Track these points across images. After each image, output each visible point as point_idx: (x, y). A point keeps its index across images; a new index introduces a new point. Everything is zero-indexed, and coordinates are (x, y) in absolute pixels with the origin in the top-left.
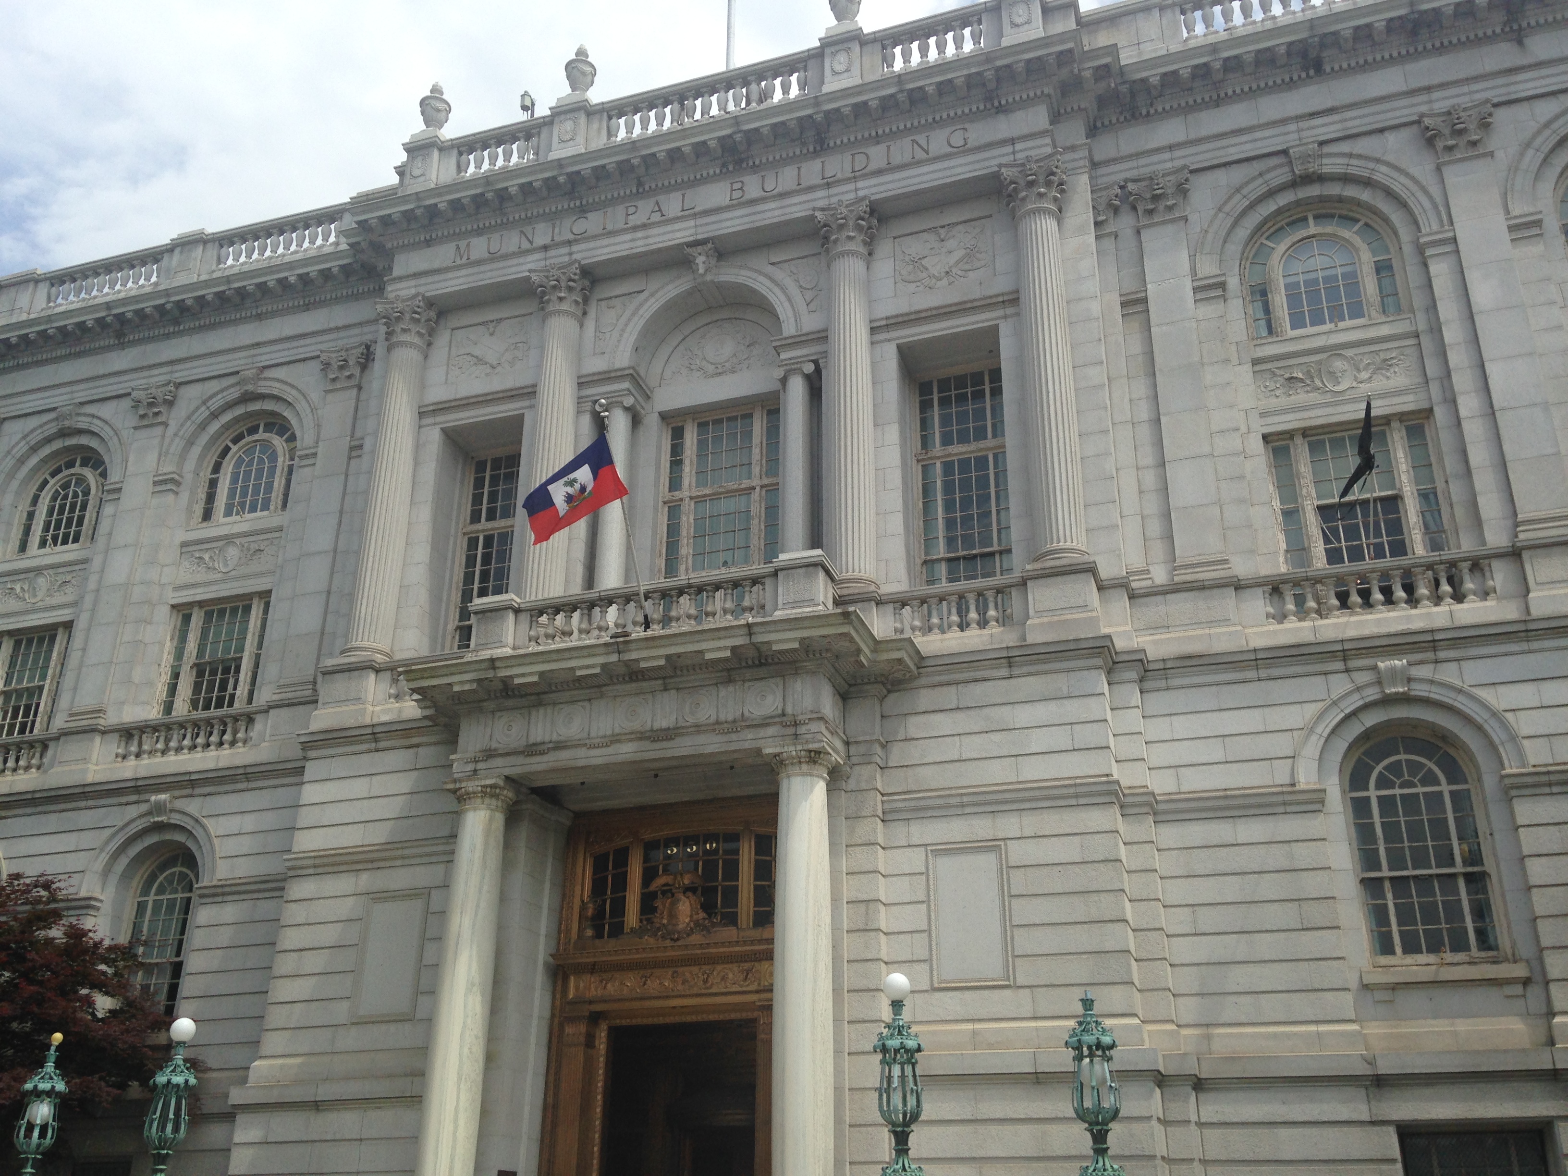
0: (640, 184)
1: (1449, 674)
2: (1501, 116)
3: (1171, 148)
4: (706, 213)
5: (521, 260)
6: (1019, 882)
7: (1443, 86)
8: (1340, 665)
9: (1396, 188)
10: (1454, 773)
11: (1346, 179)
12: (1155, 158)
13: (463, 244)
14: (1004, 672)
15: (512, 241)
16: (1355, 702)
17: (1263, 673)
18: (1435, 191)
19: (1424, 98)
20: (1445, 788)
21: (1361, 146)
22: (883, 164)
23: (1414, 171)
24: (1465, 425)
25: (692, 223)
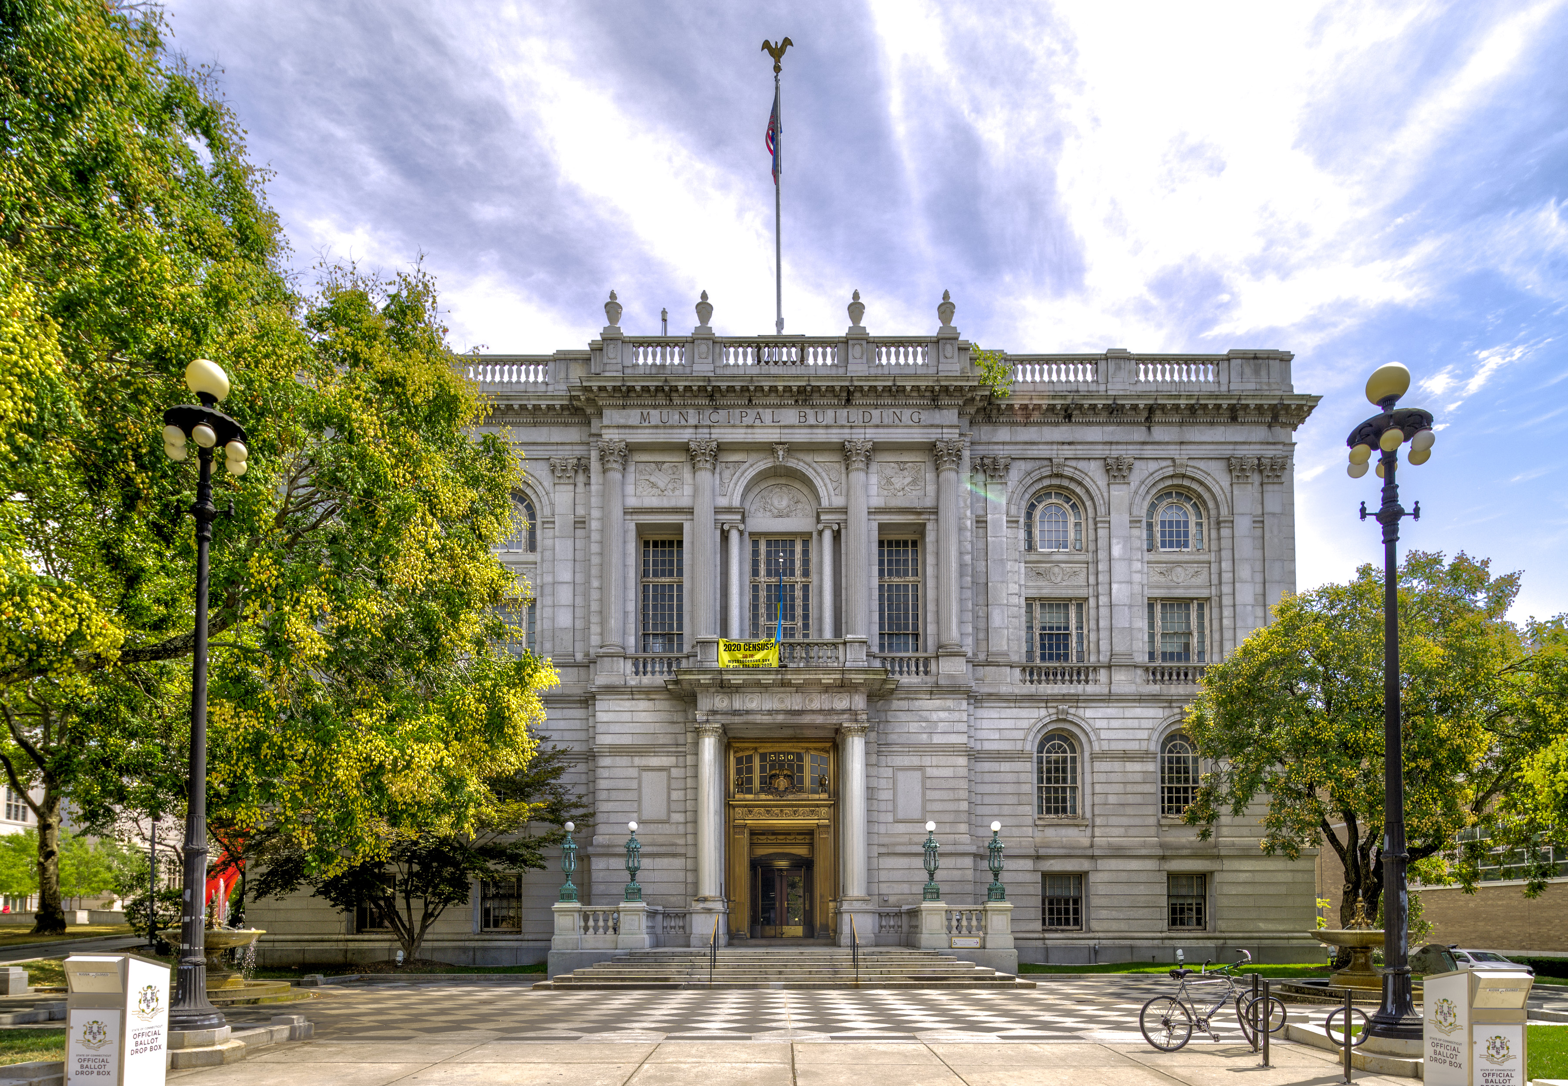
0: (750, 401)
1: (1081, 712)
2: (1137, 464)
3: (1003, 443)
4: (785, 427)
5: (682, 431)
6: (929, 783)
7: (1117, 443)
8: (1044, 705)
9: (1091, 490)
10: (1073, 750)
11: (1072, 479)
12: (996, 447)
13: (645, 412)
14: (928, 697)
15: (675, 417)
16: (1047, 720)
17: (1017, 705)
18: (1106, 494)
19: (1108, 447)
20: (1069, 755)
21: (1081, 465)
22: (878, 422)
23: (1099, 483)
24: (1101, 609)
25: (778, 431)
